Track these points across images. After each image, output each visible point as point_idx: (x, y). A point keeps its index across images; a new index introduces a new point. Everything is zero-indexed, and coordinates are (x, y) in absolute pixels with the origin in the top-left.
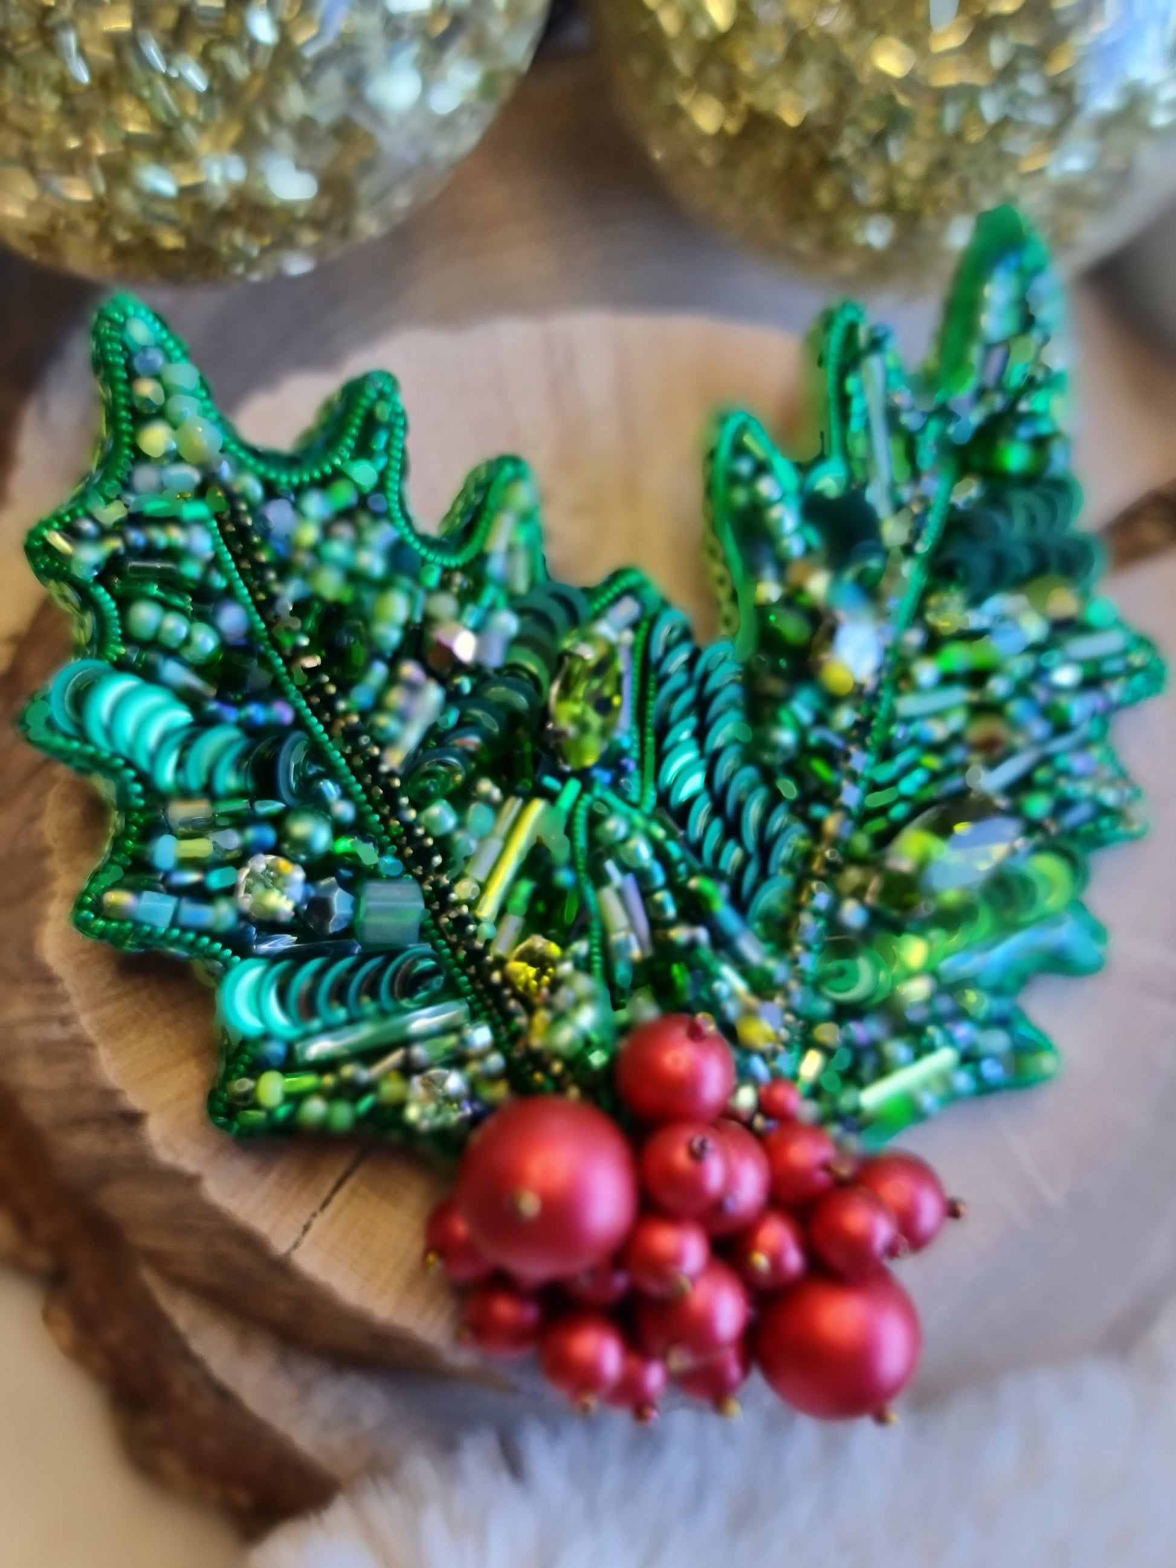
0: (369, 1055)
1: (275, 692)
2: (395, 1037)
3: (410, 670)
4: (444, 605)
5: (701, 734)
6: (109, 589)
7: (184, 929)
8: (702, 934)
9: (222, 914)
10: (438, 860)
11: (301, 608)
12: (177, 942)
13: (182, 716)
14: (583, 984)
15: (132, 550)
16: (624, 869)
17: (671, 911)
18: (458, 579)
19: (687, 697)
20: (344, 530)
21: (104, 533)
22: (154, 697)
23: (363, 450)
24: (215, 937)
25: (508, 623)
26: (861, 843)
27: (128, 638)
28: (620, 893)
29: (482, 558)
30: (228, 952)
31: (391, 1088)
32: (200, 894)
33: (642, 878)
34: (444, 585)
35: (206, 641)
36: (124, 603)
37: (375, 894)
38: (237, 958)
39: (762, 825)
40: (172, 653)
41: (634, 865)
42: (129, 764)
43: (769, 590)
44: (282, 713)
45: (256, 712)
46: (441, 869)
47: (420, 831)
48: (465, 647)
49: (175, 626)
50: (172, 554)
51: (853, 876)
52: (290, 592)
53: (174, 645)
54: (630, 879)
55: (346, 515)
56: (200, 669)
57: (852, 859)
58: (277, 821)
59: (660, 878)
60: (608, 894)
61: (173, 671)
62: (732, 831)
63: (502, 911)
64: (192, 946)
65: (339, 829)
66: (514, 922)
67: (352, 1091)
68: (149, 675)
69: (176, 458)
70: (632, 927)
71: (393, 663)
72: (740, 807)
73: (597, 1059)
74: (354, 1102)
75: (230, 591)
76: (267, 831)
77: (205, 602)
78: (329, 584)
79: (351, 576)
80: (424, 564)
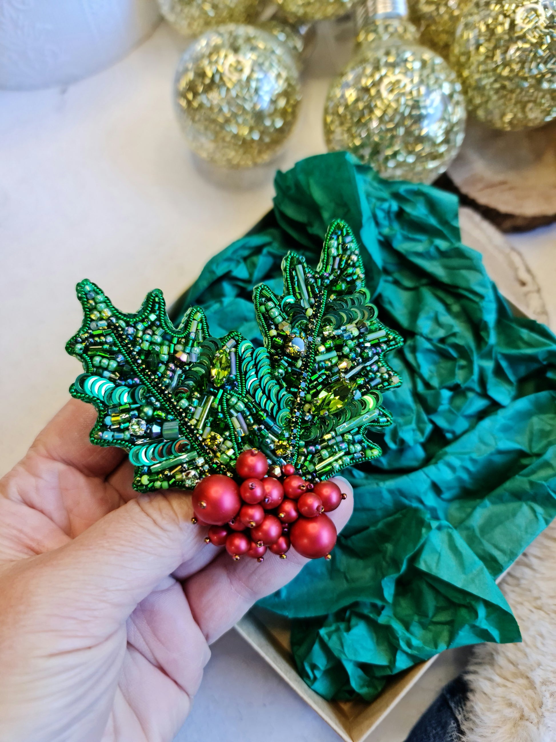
0: (171, 469)
1: (136, 375)
2: (179, 462)
3: (172, 366)
4: (179, 347)
5: (257, 373)
6: (87, 355)
7: (117, 440)
8: (263, 427)
9: (127, 435)
10: (184, 415)
11: (139, 353)
12: (116, 443)
13: (112, 385)
14: (229, 444)
15: (92, 344)
16: (237, 412)
17: (252, 422)
18: (183, 340)
19: (253, 363)
20: (149, 332)
21: (83, 341)
22: (103, 381)
23: (153, 311)
24: (126, 441)
25: (197, 350)
26: (309, 397)
27: (93, 366)
28: (237, 417)
29: (189, 334)
30: (130, 445)
31: (178, 477)
32: (120, 430)
33: (243, 413)
34: (179, 342)
35: (113, 364)
36: (92, 357)
37: (166, 425)
38: (133, 446)
39: (277, 395)
40: (106, 369)
41: (240, 411)
42: (98, 399)
43: (273, 332)
44: (137, 380)
45: (130, 381)
46: (186, 417)
47: (178, 408)
48: (184, 358)
49: (105, 362)
50: (102, 344)
51: (307, 406)
52: (136, 349)
53: (106, 367)
54: (239, 414)
55: (150, 327)
56: (113, 372)
57: (306, 402)
58: (138, 409)
59: (248, 413)
60: (234, 419)
61: (106, 374)
62: (269, 398)
63: (205, 426)
64: (120, 443)
65: (155, 409)
66: (208, 429)
67: (168, 478)
68: (101, 376)
69: (101, 319)
70: (242, 427)
71: (166, 364)
72: (269, 391)
73: (233, 463)
74: (169, 481)
75: (119, 351)
76: (136, 413)
77: (112, 354)
78: (146, 346)
79: (152, 343)
80: (173, 337)
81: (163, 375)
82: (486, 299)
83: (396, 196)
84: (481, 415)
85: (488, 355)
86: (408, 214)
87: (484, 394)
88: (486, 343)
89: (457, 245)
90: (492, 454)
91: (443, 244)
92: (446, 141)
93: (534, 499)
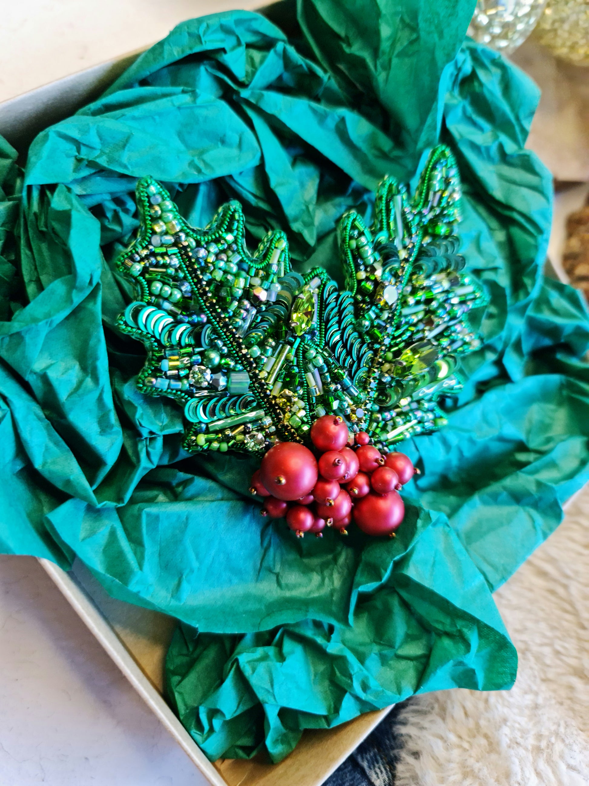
0: (233, 428)
1: (201, 311)
2: (241, 422)
3: (246, 303)
4: (257, 281)
5: (339, 322)
6: (144, 278)
7: (172, 390)
8: (339, 386)
9: (185, 385)
10: (254, 365)
11: (209, 283)
12: (170, 393)
13: (170, 319)
14: (302, 404)
15: (151, 265)
16: (315, 367)
17: (329, 380)
18: (261, 273)
19: (336, 310)
20: (224, 256)
21: (142, 260)
22: (161, 313)
23: (229, 230)
24: (182, 392)
25: (278, 287)
26: (390, 355)
27: (151, 294)
28: (313, 374)
29: (269, 265)
30: (186, 396)
31: (240, 437)
32: (178, 378)
33: (320, 369)
34: (256, 275)
35: (177, 295)
36: (149, 282)
37: (234, 377)
38: (189, 398)
39: (359, 351)
40: (166, 299)
41: (317, 366)
42: (154, 336)
43: (362, 275)
44: (204, 318)
45: (195, 318)
46: (255, 368)
47: (249, 356)
48: (263, 296)
49: (167, 290)
50: (165, 266)
51: (387, 366)
52: (206, 278)
53: (166, 296)
54: (316, 369)
55: (224, 251)
56: (175, 304)
57: (387, 361)
58: (201, 354)
59: (326, 370)
60: (309, 375)
61: (167, 305)
62: (349, 353)
63: (276, 380)
64: (175, 394)
65: (222, 356)
66: (279, 384)
67: (227, 439)
68: (159, 307)
69: (166, 233)
70: (317, 384)
71: (240, 300)
72: (352, 345)
73: (306, 428)
74: (228, 442)
75: (185, 278)
76: (199, 357)
77: (177, 282)
78: (219, 275)
79: (225, 272)
80: (250, 267)
81: (236, 314)
90: (492, 439)
91: (509, 145)
93: (535, 505)
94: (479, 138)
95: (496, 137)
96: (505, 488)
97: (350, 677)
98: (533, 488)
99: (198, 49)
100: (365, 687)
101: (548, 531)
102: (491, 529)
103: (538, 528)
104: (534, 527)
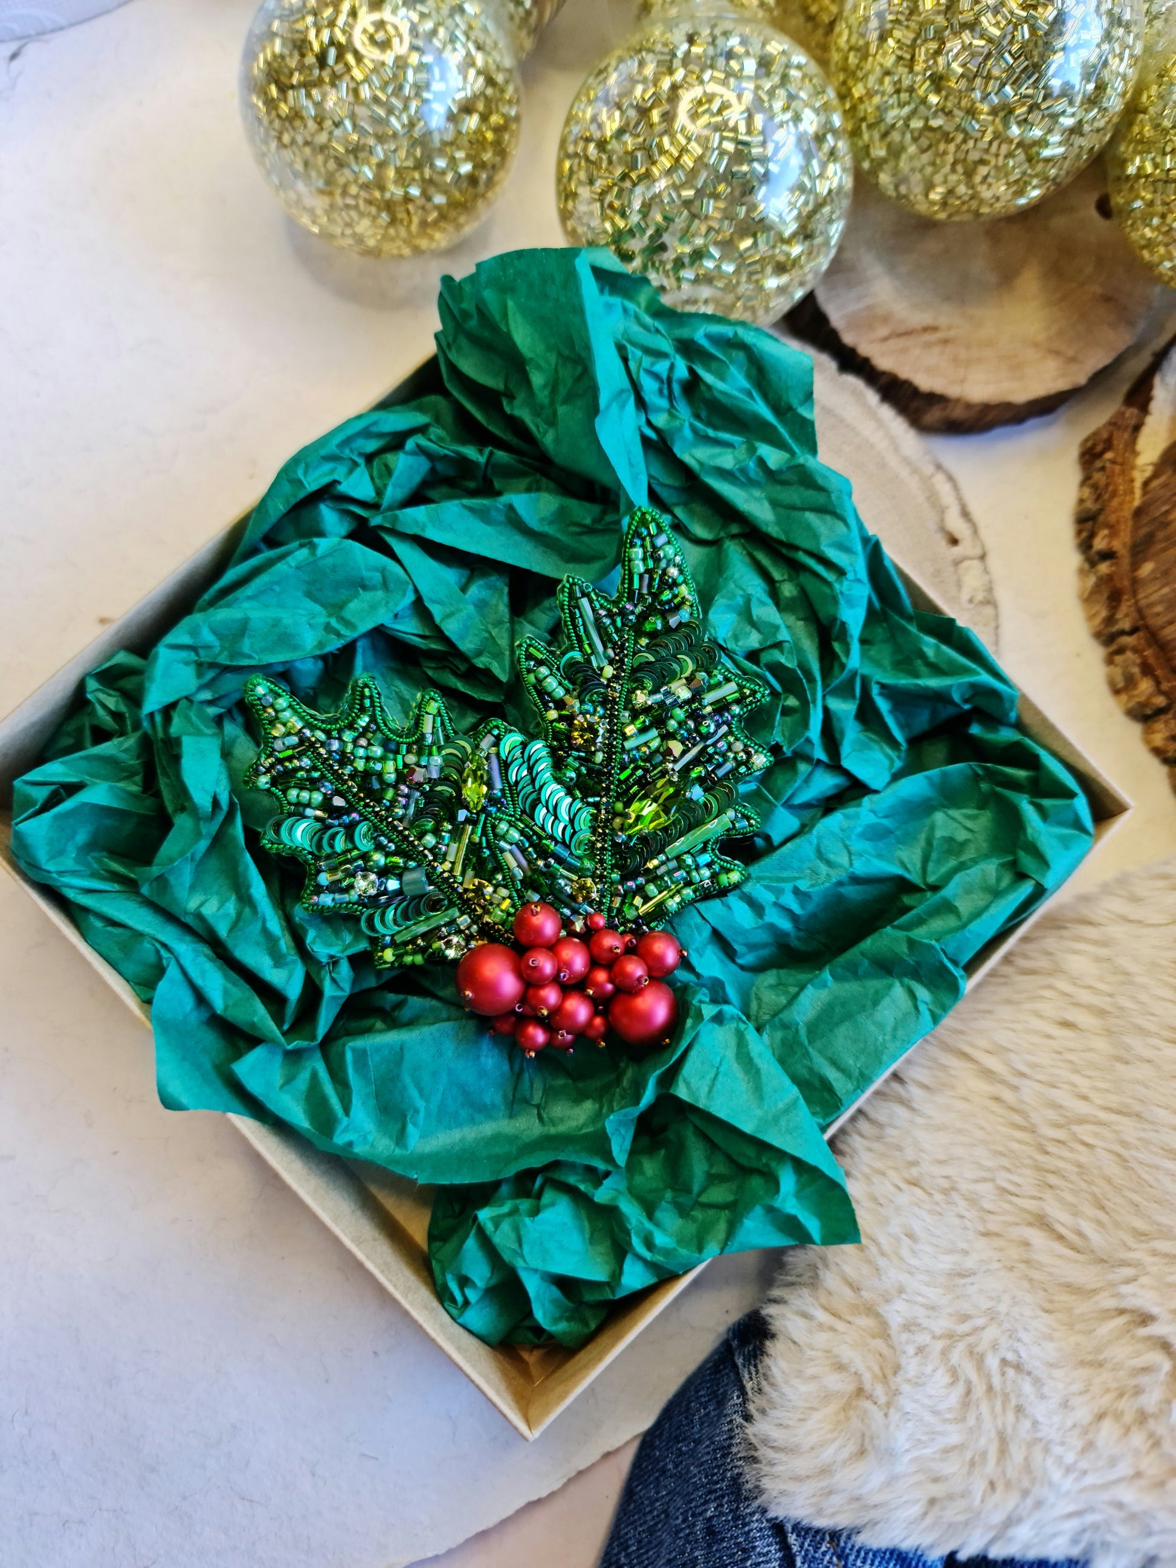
0: (425, 935)
1: (352, 809)
2: (434, 926)
3: (402, 789)
6: (277, 789)
8: (552, 861)
9: (353, 895)
10: (431, 858)
11: (352, 777)
13: (317, 827)
15: (279, 774)
16: (510, 843)
17: (535, 856)
18: (415, 746)
20: (363, 742)
21: (267, 770)
22: (305, 823)
24: (353, 904)
27: (289, 803)
28: (511, 853)
29: (423, 736)
30: (360, 908)
31: (436, 945)
32: (341, 891)
33: (519, 845)
34: (409, 752)
35: (317, 797)
36: (284, 792)
37: (408, 876)
38: (364, 910)
40: (308, 805)
41: (513, 842)
42: (303, 849)
44: (355, 817)
45: (345, 819)
46: (434, 860)
47: (421, 848)
49: (305, 795)
50: (296, 770)
51: (618, 821)
52: (348, 770)
53: (307, 802)
54: (514, 846)
55: (362, 735)
56: (319, 809)
57: (617, 814)
58: (363, 857)
59: (527, 844)
60: (507, 854)
61: (309, 812)
63: (464, 870)
65: (389, 855)
68: (301, 815)
69: (289, 734)
71: (395, 787)
75: (323, 777)
76: (361, 862)
77: (313, 784)
78: (360, 765)
79: (368, 759)
80: (399, 746)
81: (393, 804)
82: (850, 576)
83: (688, 348)
84: (829, 804)
85: (845, 691)
86: (709, 387)
87: (835, 765)
88: (843, 666)
89: (804, 458)
90: (840, 883)
91: (774, 457)
92: (805, 233)
93: (915, 973)
94: (727, 460)
95: (752, 450)
96: (862, 954)
97: (628, 1233)
98: (903, 949)
99: (302, 495)
100: (649, 1244)
101: (938, 1011)
102: (848, 1017)
103: (923, 1008)
104: (916, 1008)
